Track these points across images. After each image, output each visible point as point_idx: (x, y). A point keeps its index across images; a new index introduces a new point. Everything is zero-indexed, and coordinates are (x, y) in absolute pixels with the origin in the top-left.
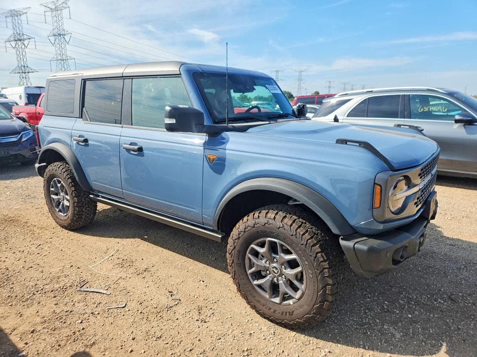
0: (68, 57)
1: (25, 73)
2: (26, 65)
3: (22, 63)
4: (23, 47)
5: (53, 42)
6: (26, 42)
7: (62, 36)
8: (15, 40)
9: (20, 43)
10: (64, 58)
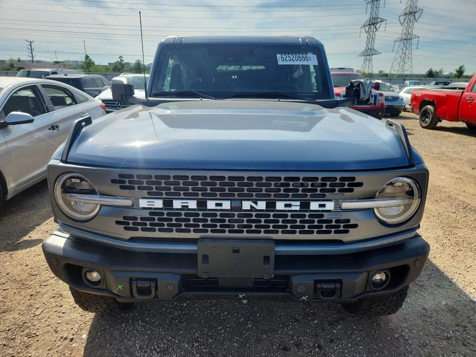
0: (413, 36)
1: (370, 55)
2: (372, 48)
3: (370, 46)
4: (375, 30)
5: (402, 21)
6: (378, 26)
7: (412, 14)
8: (370, 25)
9: (372, 26)
10: (409, 37)
